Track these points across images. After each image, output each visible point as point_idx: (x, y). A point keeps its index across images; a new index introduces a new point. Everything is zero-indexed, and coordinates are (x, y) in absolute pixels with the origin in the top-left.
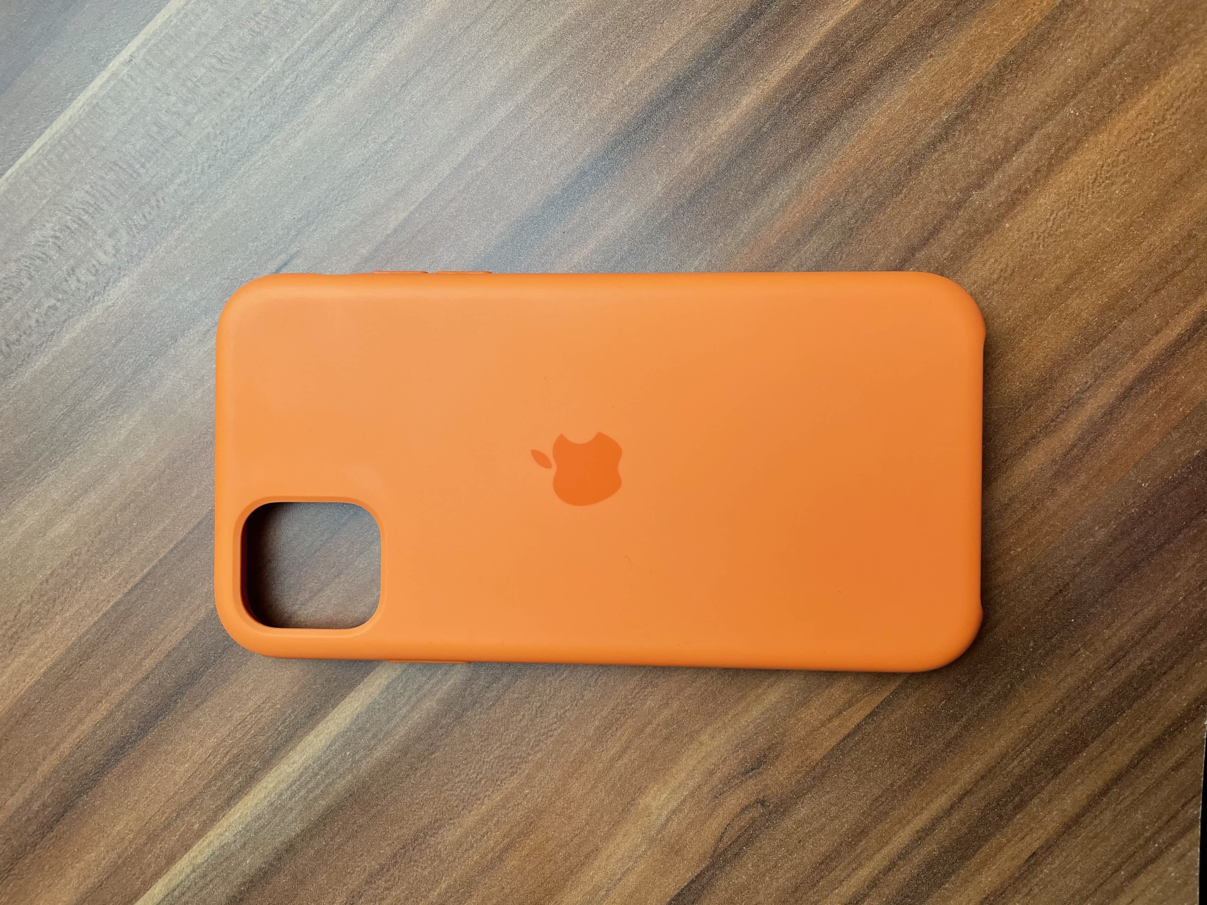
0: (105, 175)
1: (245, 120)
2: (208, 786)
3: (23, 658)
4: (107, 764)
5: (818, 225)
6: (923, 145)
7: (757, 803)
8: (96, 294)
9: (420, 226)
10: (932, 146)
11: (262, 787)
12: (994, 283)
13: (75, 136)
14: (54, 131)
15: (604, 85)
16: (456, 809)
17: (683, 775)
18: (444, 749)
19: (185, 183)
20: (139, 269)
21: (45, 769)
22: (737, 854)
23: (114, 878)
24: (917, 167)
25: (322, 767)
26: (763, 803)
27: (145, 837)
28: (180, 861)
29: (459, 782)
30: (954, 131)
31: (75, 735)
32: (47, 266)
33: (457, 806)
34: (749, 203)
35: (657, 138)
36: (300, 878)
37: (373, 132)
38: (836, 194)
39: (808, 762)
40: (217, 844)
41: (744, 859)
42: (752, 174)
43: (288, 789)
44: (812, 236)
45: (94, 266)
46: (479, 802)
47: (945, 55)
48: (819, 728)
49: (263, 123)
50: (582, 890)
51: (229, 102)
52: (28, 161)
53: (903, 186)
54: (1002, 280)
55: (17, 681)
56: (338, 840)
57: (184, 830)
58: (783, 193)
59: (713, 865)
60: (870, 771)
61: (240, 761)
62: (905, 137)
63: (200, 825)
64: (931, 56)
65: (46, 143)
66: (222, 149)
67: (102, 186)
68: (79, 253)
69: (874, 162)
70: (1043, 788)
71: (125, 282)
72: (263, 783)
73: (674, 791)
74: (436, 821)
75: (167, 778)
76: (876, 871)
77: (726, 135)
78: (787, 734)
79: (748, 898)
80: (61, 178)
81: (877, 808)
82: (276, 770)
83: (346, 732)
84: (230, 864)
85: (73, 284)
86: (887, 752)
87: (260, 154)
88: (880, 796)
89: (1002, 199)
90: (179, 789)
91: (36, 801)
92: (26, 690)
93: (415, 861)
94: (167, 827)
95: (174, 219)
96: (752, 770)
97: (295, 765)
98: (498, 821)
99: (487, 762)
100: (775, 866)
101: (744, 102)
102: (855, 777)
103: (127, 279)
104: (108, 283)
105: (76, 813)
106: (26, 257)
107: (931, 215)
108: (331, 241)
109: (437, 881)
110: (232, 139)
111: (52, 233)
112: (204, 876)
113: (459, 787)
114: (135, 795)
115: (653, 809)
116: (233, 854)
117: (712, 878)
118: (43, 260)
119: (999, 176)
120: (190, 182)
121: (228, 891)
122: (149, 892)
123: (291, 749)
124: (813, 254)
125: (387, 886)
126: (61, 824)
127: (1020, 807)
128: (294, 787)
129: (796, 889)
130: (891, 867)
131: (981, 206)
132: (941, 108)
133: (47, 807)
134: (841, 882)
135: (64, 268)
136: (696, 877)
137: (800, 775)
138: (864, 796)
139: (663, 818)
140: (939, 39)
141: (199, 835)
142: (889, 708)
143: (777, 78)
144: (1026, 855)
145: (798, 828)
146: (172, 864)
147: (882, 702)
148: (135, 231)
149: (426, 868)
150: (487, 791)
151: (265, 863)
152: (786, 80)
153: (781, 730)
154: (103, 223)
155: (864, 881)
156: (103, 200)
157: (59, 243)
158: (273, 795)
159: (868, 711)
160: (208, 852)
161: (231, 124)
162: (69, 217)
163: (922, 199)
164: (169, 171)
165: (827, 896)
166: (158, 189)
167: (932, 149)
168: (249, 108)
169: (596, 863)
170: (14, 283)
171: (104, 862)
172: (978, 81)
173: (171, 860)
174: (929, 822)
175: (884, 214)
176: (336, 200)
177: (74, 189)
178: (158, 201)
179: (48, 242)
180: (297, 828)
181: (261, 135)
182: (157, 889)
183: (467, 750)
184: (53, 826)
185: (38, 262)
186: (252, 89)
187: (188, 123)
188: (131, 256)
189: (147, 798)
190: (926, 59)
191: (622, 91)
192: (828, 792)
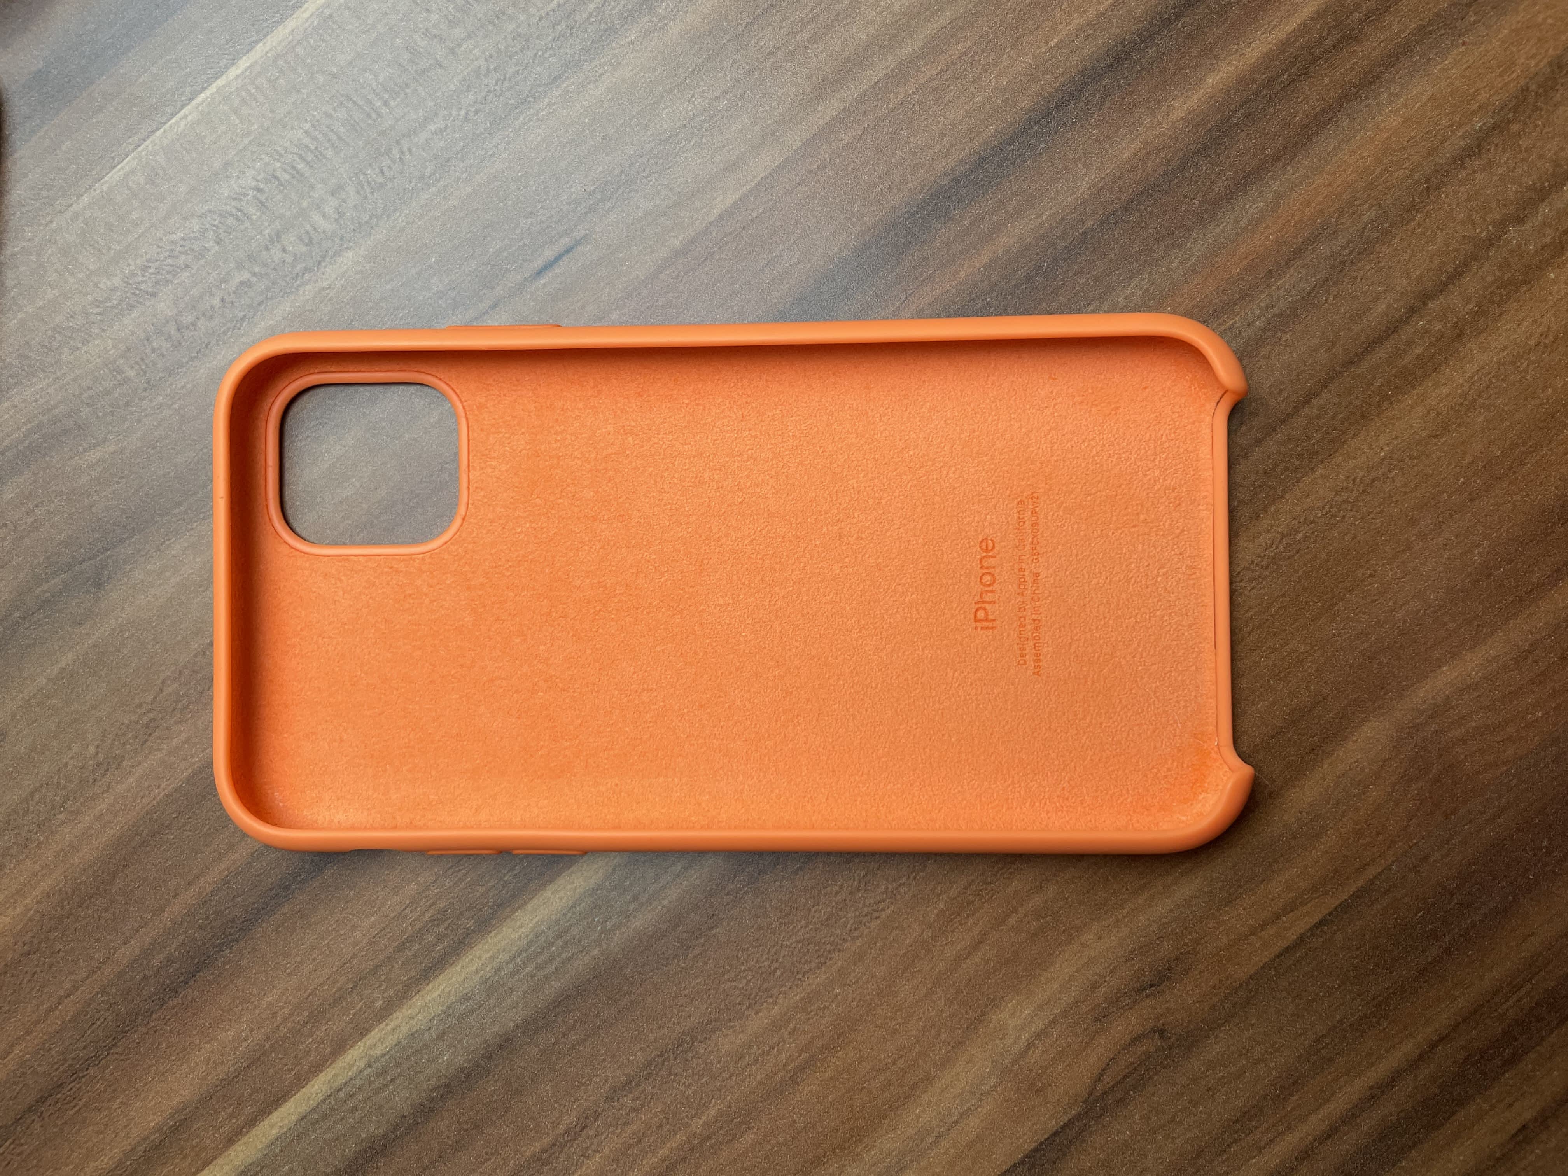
0: (333, 113)
1: (530, 53)
2: (400, 949)
3: (159, 755)
4: (263, 909)
5: (1298, 252)
6: (1448, 158)
7: (1155, 1032)
8: (307, 270)
9: (755, 214)
10: (1460, 160)
11: (475, 956)
12: (1530, 351)
13: (297, 55)
14: (268, 48)
15: (1021, 45)
16: (739, 1007)
17: (1055, 986)
18: (729, 924)
19: (441, 131)
20: (369, 242)
21: (176, 909)
22: (1119, 1101)
23: (257, 1067)
24: (1438, 188)
25: (559, 937)
26: (1161, 1032)
27: (306, 1014)
28: (351, 1051)
29: (745, 970)
30: (1489, 144)
31: (223, 866)
32: (242, 227)
33: (740, 1004)
34: (1206, 216)
35: (1087, 120)
36: (516, 1085)
37: (702, 83)
38: (1326, 214)
39: (1229, 982)
40: (404, 1030)
41: (1131, 1107)
42: (1213, 177)
43: (510, 962)
44: (1289, 268)
45: (307, 232)
46: (770, 1000)
47: (1482, 43)
48: (1246, 937)
49: (553, 60)
50: (902, 1133)
51: (511, 27)
52: (228, 84)
53: (1417, 211)
54: (1541, 347)
55: (149, 786)
56: (573, 1037)
57: (361, 1008)
58: (1254, 206)
59: (1086, 1112)
60: (1313, 1000)
61: (447, 919)
62: (1424, 146)
63: (384, 1002)
64: (1464, 43)
65: (256, 62)
66: (495, 90)
67: (328, 127)
68: (288, 214)
69: (1381, 175)
70: (1543, 1039)
71: (348, 259)
72: (477, 951)
73: (1040, 1008)
74: (710, 1021)
75: (345, 934)
76: (1310, 1138)
77: (1181, 122)
78: (1203, 941)
79: (1131, 1161)
80: (272, 111)
81: (1319, 1051)
82: (496, 935)
83: (597, 890)
84: (421, 1060)
85: (276, 254)
86: (1338, 976)
87: (547, 100)
88: (1324, 1036)
89: (1548, 240)
90: (360, 951)
91: (158, 954)
92: (161, 800)
93: (676, 1075)
94: (337, 1001)
95: (422, 177)
96: (1151, 986)
97: (523, 929)
98: (794, 1029)
99: (787, 946)
100: (1173, 1120)
101: (1210, 81)
102: (1292, 1007)
103: (350, 254)
104: (324, 257)
105: (213, 974)
106: (215, 212)
107: (1453, 252)
108: (632, 224)
109: (704, 1105)
110: (510, 78)
111: (254, 183)
112: (384, 1072)
113: (745, 978)
114: (298, 955)
115: (1010, 1028)
116: (426, 1046)
117: (1083, 1131)
118: (238, 219)
119: (1544, 210)
120: (449, 130)
121: (414, 1096)
122: (304, 1090)
123: (519, 908)
124: (1288, 291)
125: (634, 1105)
126: (191, 987)
127: (1512, 1061)
128: (518, 960)
129: (1199, 1153)
130: (1331, 1132)
131: (1519, 246)
132: (1474, 113)
133: (173, 962)
134: (1260, 1150)
135: (266, 232)
136: (1062, 1127)
137: (1216, 999)
138: (1301, 1034)
139: (1023, 1042)
140: (1475, 22)
141: (384, 1014)
142: (1345, 916)
143: (1256, 54)
144: (1513, 1129)
145: (1208, 1070)
146: (340, 1054)
147: (1336, 908)
148: (368, 190)
149: (690, 1085)
150: (782, 986)
151: (469, 1061)
152: (1268, 57)
153: (1194, 934)
154: (324, 176)
155: (1292, 1150)
156: (328, 145)
157: (263, 198)
158: (488, 969)
159: (1315, 919)
160: (391, 1040)
161: (511, 57)
162: (278, 165)
163: (1442, 230)
164: (421, 114)
165: (1239, 1168)
166: (404, 136)
167: (1458, 165)
168: (538, 38)
169: (925, 1098)
170: (194, 246)
171: (245, 1044)
172: (1523, 82)
173: (340, 1047)
174: (1388, 1077)
175: (1389, 246)
176: (644, 170)
177: (289, 127)
178: (402, 152)
179: (245, 195)
180: (518, 1016)
181: (550, 75)
182: (316, 1087)
183: (760, 928)
184: (179, 990)
185: (230, 221)
186: (543, 14)
187: (452, 51)
188: (359, 223)
189: (314, 959)
190: (1457, 46)
191: (1045, 53)
192: (1252, 1025)
